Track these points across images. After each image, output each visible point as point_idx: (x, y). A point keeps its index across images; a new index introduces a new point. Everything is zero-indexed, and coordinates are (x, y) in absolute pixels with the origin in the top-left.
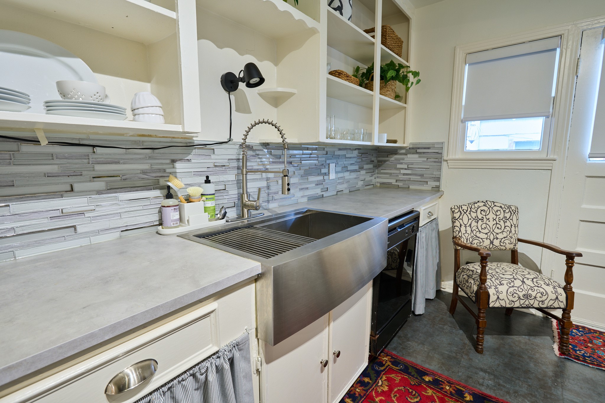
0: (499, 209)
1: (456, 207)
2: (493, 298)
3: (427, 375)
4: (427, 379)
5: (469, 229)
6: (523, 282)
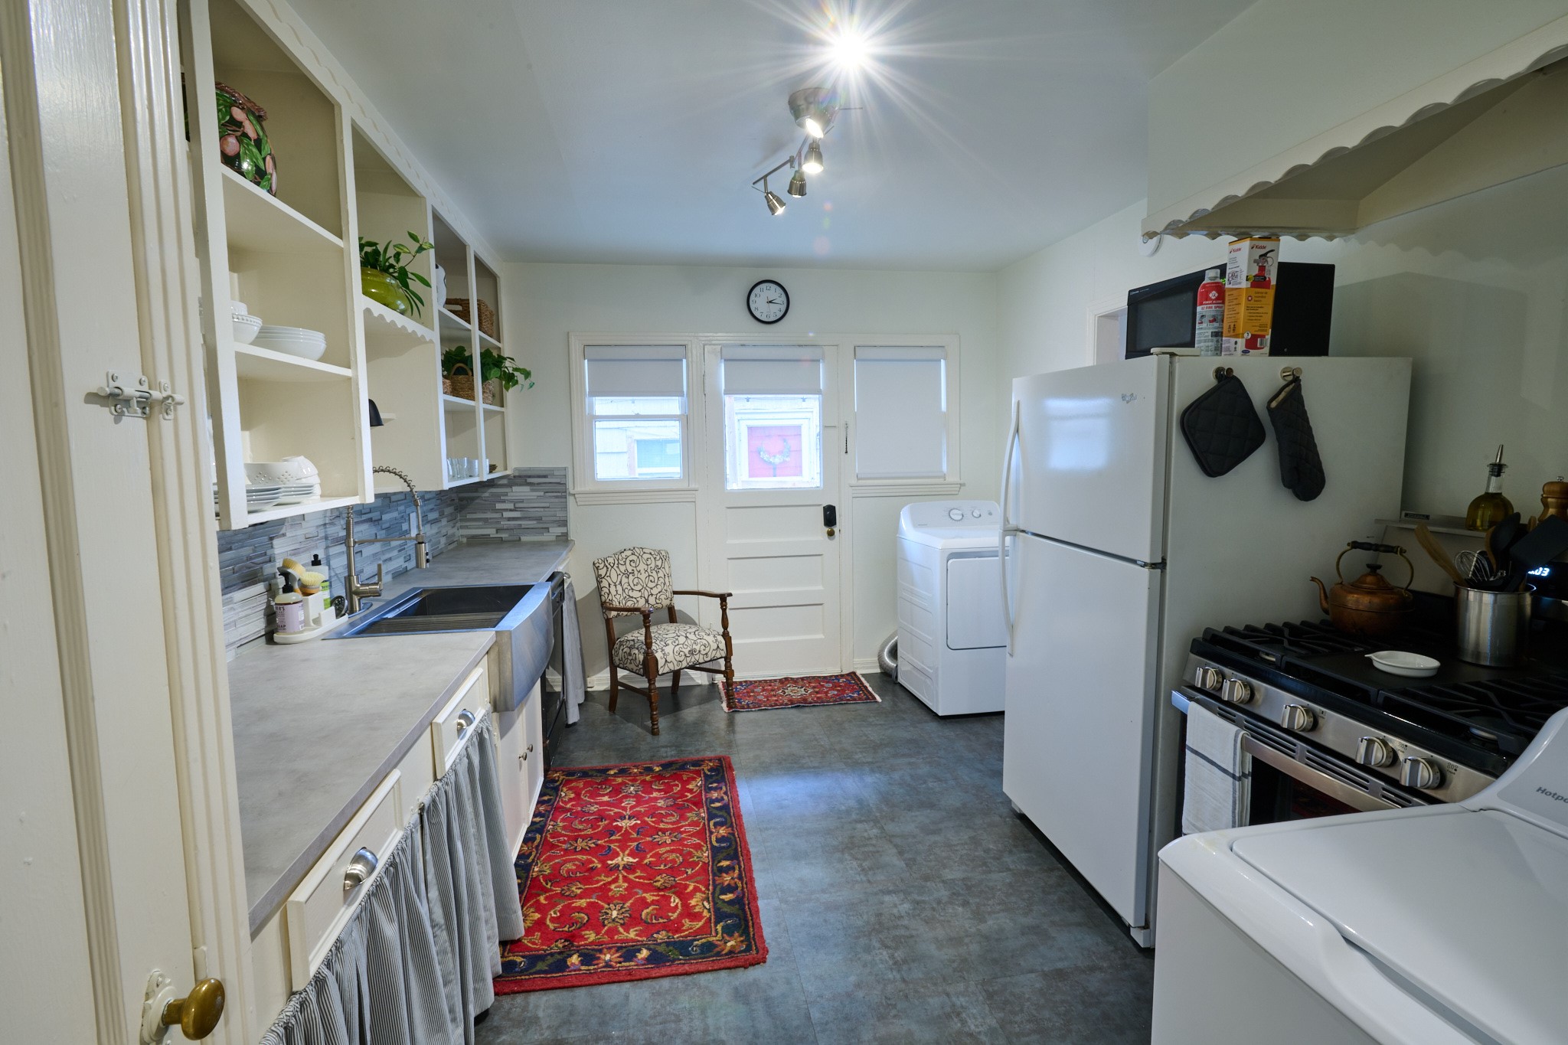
0: (650, 556)
1: (600, 561)
2: (661, 662)
3: (611, 769)
4: (612, 772)
5: (619, 588)
6: (686, 637)
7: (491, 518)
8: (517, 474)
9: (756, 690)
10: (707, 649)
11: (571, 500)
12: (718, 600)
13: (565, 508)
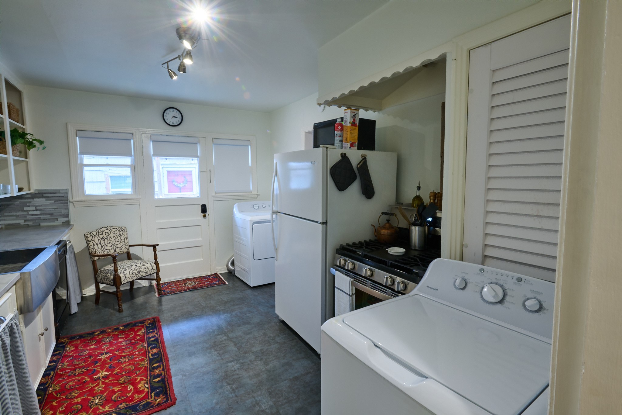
0: (116, 230)
1: (88, 234)
2: (123, 279)
3: (96, 332)
4: (96, 334)
5: (100, 246)
6: (136, 266)
7: (20, 215)
8: (37, 192)
9: (172, 285)
10: (147, 270)
11: (71, 206)
12: (152, 247)
13: (67, 208)
